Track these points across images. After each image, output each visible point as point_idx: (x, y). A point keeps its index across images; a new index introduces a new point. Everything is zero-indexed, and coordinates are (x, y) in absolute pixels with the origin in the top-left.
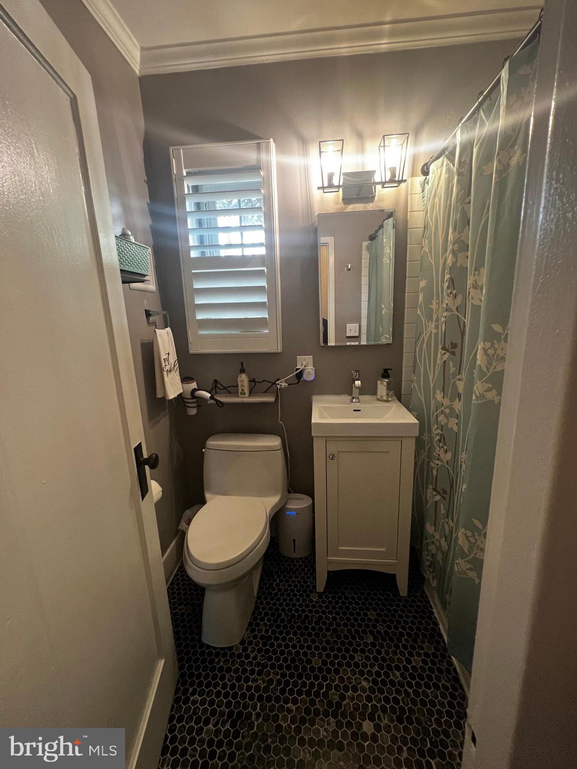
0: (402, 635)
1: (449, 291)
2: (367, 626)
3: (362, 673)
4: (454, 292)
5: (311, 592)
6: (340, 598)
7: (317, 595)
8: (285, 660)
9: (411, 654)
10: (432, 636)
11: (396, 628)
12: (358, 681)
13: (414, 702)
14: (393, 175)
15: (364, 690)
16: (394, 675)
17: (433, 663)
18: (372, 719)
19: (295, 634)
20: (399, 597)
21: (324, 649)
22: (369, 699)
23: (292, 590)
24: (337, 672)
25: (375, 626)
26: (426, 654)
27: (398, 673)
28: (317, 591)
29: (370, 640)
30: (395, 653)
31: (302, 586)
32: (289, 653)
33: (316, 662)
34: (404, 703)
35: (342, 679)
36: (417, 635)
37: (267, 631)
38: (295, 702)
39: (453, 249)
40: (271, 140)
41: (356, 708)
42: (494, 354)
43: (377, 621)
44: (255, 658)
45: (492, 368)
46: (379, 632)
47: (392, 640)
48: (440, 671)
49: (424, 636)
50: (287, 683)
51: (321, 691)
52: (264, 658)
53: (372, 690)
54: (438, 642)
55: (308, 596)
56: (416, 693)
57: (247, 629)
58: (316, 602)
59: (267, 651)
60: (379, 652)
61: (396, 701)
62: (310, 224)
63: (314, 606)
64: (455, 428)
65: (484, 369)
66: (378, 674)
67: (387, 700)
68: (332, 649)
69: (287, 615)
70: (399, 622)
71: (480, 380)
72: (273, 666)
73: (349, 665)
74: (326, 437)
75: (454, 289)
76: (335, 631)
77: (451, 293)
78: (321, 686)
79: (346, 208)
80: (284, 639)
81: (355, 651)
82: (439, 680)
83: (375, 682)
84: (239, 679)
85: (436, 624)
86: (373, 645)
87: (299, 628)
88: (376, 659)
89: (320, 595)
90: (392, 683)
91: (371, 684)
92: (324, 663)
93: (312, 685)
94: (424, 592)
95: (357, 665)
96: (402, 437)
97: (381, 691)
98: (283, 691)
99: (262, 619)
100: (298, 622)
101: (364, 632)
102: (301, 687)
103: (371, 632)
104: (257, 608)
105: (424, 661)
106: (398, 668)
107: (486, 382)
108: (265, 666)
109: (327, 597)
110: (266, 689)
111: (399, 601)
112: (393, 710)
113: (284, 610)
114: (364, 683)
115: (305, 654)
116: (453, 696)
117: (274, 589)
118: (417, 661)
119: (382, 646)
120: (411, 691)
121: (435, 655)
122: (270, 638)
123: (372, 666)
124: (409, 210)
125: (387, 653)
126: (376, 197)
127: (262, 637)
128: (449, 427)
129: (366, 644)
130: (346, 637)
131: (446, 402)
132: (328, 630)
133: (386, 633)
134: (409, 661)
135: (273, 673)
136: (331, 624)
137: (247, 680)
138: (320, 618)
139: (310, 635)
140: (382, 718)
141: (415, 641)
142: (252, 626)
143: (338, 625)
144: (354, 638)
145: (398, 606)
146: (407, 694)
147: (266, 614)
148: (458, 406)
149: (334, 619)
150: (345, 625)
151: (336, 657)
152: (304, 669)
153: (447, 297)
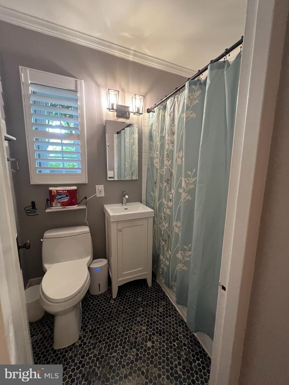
0: (153, 302)
2: (139, 304)
3: (141, 324)
5: (110, 300)
6: (124, 297)
7: (113, 300)
8: (105, 336)
9: (158, 308)
10: (164, 298)
11: (150, 300)
12: (141, 328)
13: (164, 325)
14: (138, 110)
15: (144, 331)
17: (167, 308)
18: (150, 340)
19: (107, 322)
20: (148, 288)
21: (123, 322)
22: (147, 333)
23: (100, 303)
24: (131, 329)
25: (142, 303)
26: (164, 306)
27: (155, 318)
28: (113, 298)
29: (142, 309)
30: (152, 310)
31: (105, 299)
32: (107, 331)
33: (121, 329)
34: (160, 328)
35: (134, 331)
36: (158, 300)
37: (92, 327)
38: (115, 351)
39: (168, 143)
40: (83, 81)
41: (143, 339)
42: (189, 182)
43: (142, 301)
44: (89, 342)
45: (188, 187)
46: (144, 305)
47: (150, 306)
48: (170, 309)
49: (161, 299)
52: (94, 340)
53: (147, 329)
54: (166, 299)
55: (109, 302)
56: (164, 322)
57: (81, 330)
58: (113, 304)
59: (95, 336)
60: (146, 313)
61: (157, 328)
63: (113, 306)
64: (169, 213)
65: (185, 188)
66: (148, 322)
67: (154, 330)
68: (126, 321)
69: (101, 315)
70: (151, 298)
71: (184, 192)
72: (100, 342)
73: (135, 324)
74: (117, 221)
76: (126, 312)
77: (167, 159)
78: (126, 339)
79: (118, 120)
80: (102, 327)
81: (136, 317)
82: (170, 313)
83: (148, 325)
84: (83, 357)
85: (164, 293)
86: (143, 311)
87: (109, 318)
88: (146, 316)
89: (115, 300)
90: (154, 322)
91: (146, 327)
92: (124, 328)
93: (122, 340)
94: (157, 283)
95: (139, 322)
96: (148, 217)
97: (151, 328)
98: (108, 350)
99: (88, 322)
100: (107, 316)
101: (139, 307)
102: (117, 343)
103: (141, 306)
104: (83, 318)
105: (164, 309)
106: (155, 316)
107: (186, 193)
108: (96, 344)
109: (118, 299)
110: (99, 354)
111: (149, 289)
112: (157, 332)
113: (98, 313)
114: (144, 328)
115: (115, 329)
116: (176, 316)
117: (90, 306)
118: (161, 310)
119: (147, 310)
120: (161, 322)
121: (167, 305)
122: (95, 329)
123: (145, 320)
124: (143, 126)
125: (149, 312)
126: (130, 118)
127: (90, 331)
128: (167, 213)
129: (140, 312)
130: (131, 313)
131: (166, 203)
132: (122, 313)
133: (147, 304)
134: (158, 311)
135: (101, 345)
136: (123, 310)
137: (88, 355)
138: (118, 309)
139: (115, 319)
140: (154, 338)
141: (158, 302)
142: (83, 328)
143: (126, 309)
144: (134, 311)
145: (149, 291)
147: (90, 319)
148: (170, 204)
149: (124, 307)
150: (129, 308)
151: (129, 323)
153: (166, 161)
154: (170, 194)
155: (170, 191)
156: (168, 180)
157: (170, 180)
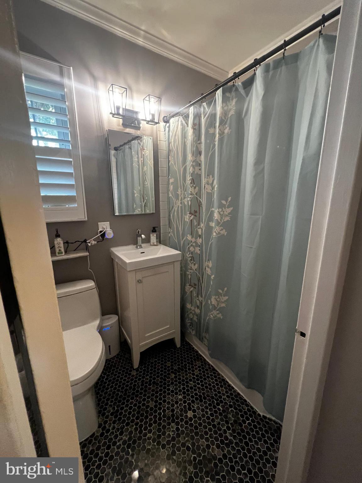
0: (186, 365)
1: (192, 185)
2: (169, 371)
3: (176, 393)
4: (194, 186)
5: (131, 371)
6: (149, 365)
7: (135, 371)
8: (133, 416)
9: (193, 371)
10: (198, 358)
11: (182, 363)
12: (176, 398)
13: (203, 390)
14: (153, 118)
15: (181, 400)
16: (190, 384)
17: (203, 368)
18: (190, 409)
19: (132, 399)
20: (177, 349)
21: (153, 395)
22: (185, 402)
23: (119, 377)
24: (165, 401)
25: (172, 369)
26: (199, 367)
27: (192, 383)
28: (135, 368)
29: (174, 375)
30: (186, 375)
31: (123, 371)
32: (134, 410)
33: (152, 404)
34: (199, 393)
35: (169, 403)
36: (192, 361)
37: (114, 408)
38: (150, 432)
39: (193, 165)
40: (71, 68)
41: (181, 410)
42: (223, 214)
43: (172, 365)
44: (114, 428)
45: (223, 220)
46: (175, 370)
47: (182, 370)
48: (207, 370)
49: (195, 360)
50: (141, 426)
51: (161, 416)
52: (119, 424)
53: (184, 397)
54: (201, 359)
55: (130, 374)
56: (202, 385)
57: (99, 416)
58: (136, 375)
59: (120, 419)
60: (180, 379)
61: (196, 394)
62: (102, 134)
63: (136, 378)
64: (199, 252)
65: (219, 221)
66: (184, 389)
67: (192, 397)
68: (157, 392)
69: (122, 392)
70: (182, 360)
71: (218, 226)
72: (128, 424)
73: (169, 394)
74: (135, 270)
75: (194, 184)
76: (154, 383)
77: (193, 186)
78: (160, 414)
79: (124, 130)
80: (127, 406)
81: (169, 385)
82: (208, 374)
83: (184, 393)
84: (109, 447)
85: (197, 352)
86: (176, 377)
87: (133, 394)
88: (180, 383)
89: (137, 370)
90: (191, 388)
91: (183, 395)
92: (156, 402)
93: (155, 416)
94: (186, 341)
95: (172, 391)
96: (174, 262)
97: (188, 395)
98: (140, 432)
99: (107, 404)
100: (131, 391)
101: (169, 374)
102: (150, 422)
103: (172, 372)
104: (99, 400)
105: (200, 370)
106: (191, 380)
107: (220, 226)
108: (122, 428)
109: (141, 369)
110: (130, 439)
111: (178, 350)
112: (197, 399)
113: (118, 390)
114: (180, 397)
115: (144, 405)
116: (215, 377)
117: (106, 383)
118: (197, 372)
119: (179, 375)
120: (200, 386)
121: (202, 365)
122: (118, 411)
123: (179, 387)
124: (158, 139)
125: (183, 377)
126: (141, 128)
127: (112, 414)
128: (196, 252)
129: (172, 379)
130: (161, 382)
131: (193, 240)
132: (150, 385)
133: (179, 368)
134: (194, 374)
135: (130, 427)
136: (150, 381)
137: (115, 443)
138: (143, 381)
139: (141, 393)
140: (194, 406)
141: (192, 364)
142: (101, 412)
143: (154, 379)
144: (165, 380)
145: (178, 353)
146: (199, 388)
147: (108, 400)
148: (199, 241)
149: (151, 377)
150: (158, 377)
151: (161, 394)
152: (147, 412)
153: (191, 188)
154: (199, 228)
155: (199, 225)
156: (196, 212)
157: (198, 211)
